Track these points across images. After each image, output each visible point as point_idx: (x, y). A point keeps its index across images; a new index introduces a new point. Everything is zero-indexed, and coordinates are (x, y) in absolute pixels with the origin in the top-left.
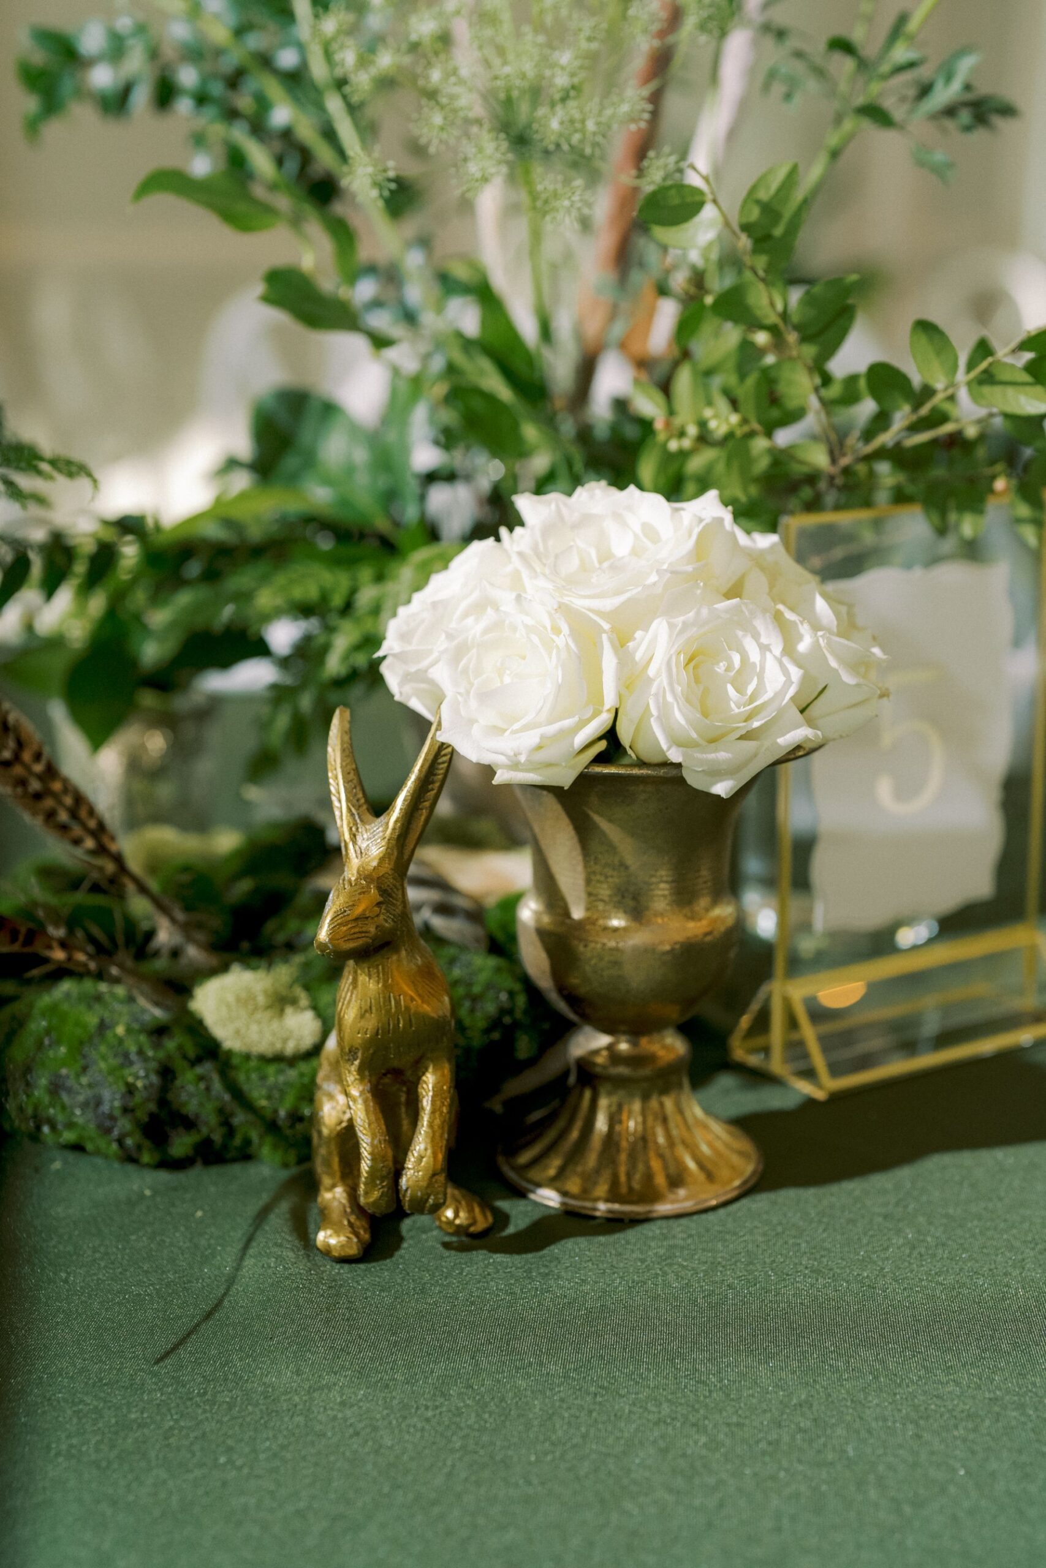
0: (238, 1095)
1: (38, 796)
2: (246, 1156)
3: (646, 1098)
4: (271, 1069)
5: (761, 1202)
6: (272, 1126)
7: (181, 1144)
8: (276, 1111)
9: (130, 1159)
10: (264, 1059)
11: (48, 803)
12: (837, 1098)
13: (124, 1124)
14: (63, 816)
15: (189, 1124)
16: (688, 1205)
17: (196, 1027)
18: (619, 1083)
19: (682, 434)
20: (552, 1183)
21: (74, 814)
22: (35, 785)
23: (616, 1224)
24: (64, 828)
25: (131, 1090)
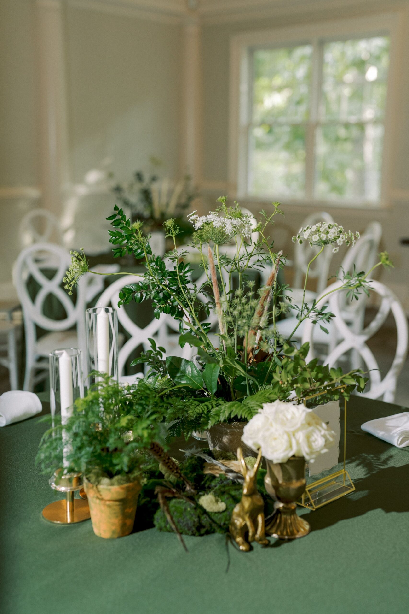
0: (213, 521)
1: (167, 463)
2: (214, 532)
3: (291, 515)
4: (217, 515)
5: (314, 533)
6: (220, 526)
7: (203, 531)
8: (221, 524)
9: (194, 535)
10: (216, 513)
11: (169, 464)
12: (317, 510)
13: (194, 529)
14: (171, 467)
15: (204, 527)
16: (301, 535)
17: (201, 507)
18: (285, 513)
19: (284, 384)
20: (276, 533)
21: (173, 466)
22: (167, 461)
23: (290, 540)
24: (171, 469)
25: (194, 522)
